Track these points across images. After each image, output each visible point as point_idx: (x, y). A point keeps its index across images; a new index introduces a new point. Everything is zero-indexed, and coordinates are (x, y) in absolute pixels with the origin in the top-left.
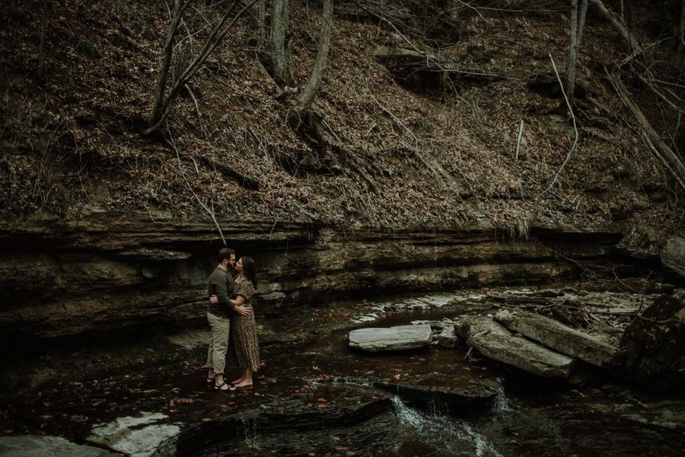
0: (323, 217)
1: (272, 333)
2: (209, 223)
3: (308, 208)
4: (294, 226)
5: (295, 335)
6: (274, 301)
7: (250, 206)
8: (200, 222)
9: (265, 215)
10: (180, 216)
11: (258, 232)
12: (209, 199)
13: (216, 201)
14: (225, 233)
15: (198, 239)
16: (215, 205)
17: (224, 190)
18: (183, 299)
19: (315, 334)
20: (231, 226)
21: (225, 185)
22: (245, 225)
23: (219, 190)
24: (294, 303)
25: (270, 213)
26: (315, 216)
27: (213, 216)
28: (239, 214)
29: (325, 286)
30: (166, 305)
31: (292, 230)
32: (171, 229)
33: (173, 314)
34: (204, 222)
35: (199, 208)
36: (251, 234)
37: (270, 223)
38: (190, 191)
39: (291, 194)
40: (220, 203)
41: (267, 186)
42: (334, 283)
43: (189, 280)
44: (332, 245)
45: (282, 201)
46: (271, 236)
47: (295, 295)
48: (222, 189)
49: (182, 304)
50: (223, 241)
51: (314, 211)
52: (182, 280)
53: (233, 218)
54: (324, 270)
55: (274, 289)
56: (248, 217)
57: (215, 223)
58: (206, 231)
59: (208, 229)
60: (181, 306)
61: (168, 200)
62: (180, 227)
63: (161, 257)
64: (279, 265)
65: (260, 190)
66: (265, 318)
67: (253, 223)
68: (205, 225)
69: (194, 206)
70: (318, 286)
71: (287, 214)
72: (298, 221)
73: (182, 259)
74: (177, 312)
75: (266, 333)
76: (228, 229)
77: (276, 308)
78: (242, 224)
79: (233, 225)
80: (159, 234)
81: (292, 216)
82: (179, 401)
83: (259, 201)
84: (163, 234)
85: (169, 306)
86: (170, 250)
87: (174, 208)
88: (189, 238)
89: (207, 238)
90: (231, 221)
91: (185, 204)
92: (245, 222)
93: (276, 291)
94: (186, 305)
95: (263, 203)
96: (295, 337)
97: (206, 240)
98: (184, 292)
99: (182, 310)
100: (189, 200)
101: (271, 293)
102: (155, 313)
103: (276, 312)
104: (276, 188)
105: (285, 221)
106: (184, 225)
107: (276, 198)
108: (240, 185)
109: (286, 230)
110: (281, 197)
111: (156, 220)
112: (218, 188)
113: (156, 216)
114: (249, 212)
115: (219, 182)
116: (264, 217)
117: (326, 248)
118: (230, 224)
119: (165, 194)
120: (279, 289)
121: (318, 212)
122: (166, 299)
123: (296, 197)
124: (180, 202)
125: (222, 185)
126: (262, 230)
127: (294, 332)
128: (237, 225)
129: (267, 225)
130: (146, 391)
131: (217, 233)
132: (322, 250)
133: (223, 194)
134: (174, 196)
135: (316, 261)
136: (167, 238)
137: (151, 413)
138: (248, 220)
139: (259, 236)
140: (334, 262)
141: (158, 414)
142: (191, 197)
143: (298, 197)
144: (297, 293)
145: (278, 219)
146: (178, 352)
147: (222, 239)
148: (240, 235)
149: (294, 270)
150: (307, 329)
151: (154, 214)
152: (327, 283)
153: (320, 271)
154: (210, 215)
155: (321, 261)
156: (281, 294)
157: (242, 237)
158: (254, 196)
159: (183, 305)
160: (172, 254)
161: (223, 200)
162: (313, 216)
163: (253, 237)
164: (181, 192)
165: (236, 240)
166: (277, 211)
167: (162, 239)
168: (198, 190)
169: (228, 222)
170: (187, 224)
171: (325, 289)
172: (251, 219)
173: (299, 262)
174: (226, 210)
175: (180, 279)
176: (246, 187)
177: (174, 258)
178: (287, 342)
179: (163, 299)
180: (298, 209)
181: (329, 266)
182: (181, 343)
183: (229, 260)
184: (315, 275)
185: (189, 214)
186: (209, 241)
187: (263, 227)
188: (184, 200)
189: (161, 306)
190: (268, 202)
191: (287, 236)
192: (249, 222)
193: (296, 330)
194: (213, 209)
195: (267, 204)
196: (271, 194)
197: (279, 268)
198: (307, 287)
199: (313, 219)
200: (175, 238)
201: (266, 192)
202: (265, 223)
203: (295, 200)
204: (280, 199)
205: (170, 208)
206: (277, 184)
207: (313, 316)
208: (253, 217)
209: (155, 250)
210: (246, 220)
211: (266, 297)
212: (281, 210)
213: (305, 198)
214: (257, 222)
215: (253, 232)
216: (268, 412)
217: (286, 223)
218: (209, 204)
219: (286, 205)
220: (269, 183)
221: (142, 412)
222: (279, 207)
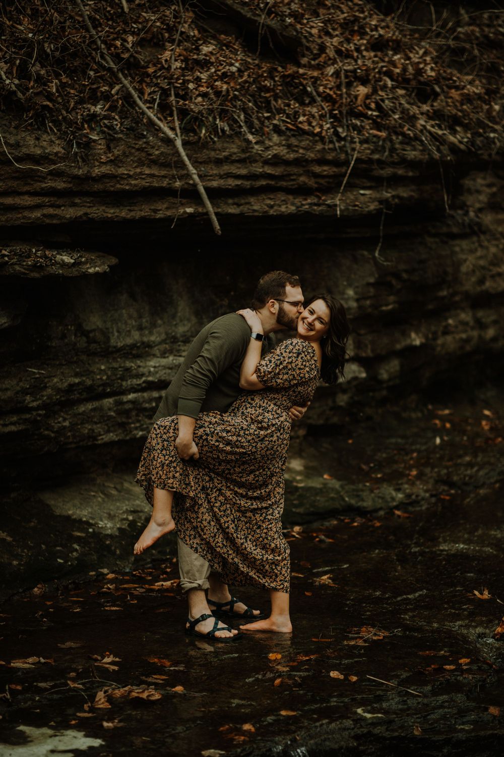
0: (479, 141)
1: (336, 484)
2: (166, 165)
3: (436, 115)
4: (400, 172)
5: (398, 490)
7: (280, 111)
8: (141, 163)
9: (322, 139)
10: (88, 145)
11: (303, 191)
12: (165, 93)
13: (184, 98)
14: (215, 194)
15: (142, 211)
16: (183, 113)
17: (204, 64)
18: (90, 389)
19: (452, 485)
20: (229, 175)
21: (205, 49)
22: (269, 170)
23: (193, 64)
24: (384, 393)
25: (336, 133)
26: (459, 138)
27: (179, 143)
28: (250, 137)
29: (468, 340)
30: (44, 406)
31: (394, 181)
32: (60, 185)
33: (62, 430)
34: (154, 162)
35: (138, 121)
36: (282, 196)
37: (336, 163)
38: (110, 70)
39: (389, 74)
40: (197, 105)
41: (322, 48)
42: (491, 333)
43: (106, 334)
44: (488, 219)
45: (367, 97)
46: (339, 202)
47: (389, 370)
48: (197, 62)
49: (87, 400)
50: (209, 222)
51: (453, 122)
52: (86, 334)
53: (233, 149)
54: (467, 295)
56: (276, 146)
57: (183, 166)
58: (162, 188)
59: (165, 183)
60: (82, 409)
61: (49, 96)
62: (88, 178)
63: (36, 267)
64: (350, 285)
65: (304, 61)
66: (305, 437)
67: (287, 163)
68: (155, 171)
69: (123, 115)
70: (449, 342)
71: (383, 134)
72: (412, 154)
73: (97, 273)
74: (73, 425)
75: (315, 483)
76: (222, 182)
77: (336, 408)
78: (258, 169)
79: (234, 169)
80: (28, 201)
81: (397, 139)
82: (118, 693)
83: (303, 98)
84: (37, 200)
85: (51, 409)
86: (61, 247)
87: (70, 123)
88: (111, 212)
89: (163, 210)
90: (228, 160)
91: (98, 109)
92: (266, 162)
94: (96, 404)
95: (313, 101)
96: (400, 496)
97: (159, 215)
98: (94, 368)
99: (86, 418)
100: (107, 97)
102: (13, 428)
103: (335, 420)
104: (347, 55)
105: (376, 156)
106: (96, 171)
107: (349, 85)
108: (250, 46)
109: (378, 183)
110: (364, 81)
111: (19, 160)
112: (186, 60)
113: (17, 145)
114: (277, 129)
115: (188, 38)
116: (319, 147)
117: (474, 231)
118: (226, 168)
119: (39, 79)
121: (466, 127)
122: (46, 387)
123: (402, 81)
124: (81, 101)
125: (198, 49)
126: (311, 182)
127: (394, 478)
128: (244, 172)
129: (326, 170)
130: (17, 664)
131: (191, 194)
132: (463, 236)
133: (204, 76)
134: (63, 85)
135: (450, 270)
136: (51, 211)
137: (50, 732)
138: (275, 156)
139: (306, 204)
140: (495, 270)
141: (71, 733)
142: (112, 87)
143: (407, 81)
144: (394, 365)
145: (359, 151)
146: (78, 540)
147: (207, 214)
148: (252, 200)
149: (392, 298)
150: (428, 470)
151: (12, 141)
152: (475, 333)
153: (457, 298)
154: (169, 142)
155: (464, 269)
156: (354, 367)
157: (257, 205)
158: (290, 82)
159: (90, 406)
160: (67, 259)
161: (204, 95)
162: (452, 138)
163: (287, 206)
164: (84, 73)
165: (242, 214)
166: (355, 127)
167: (37, 214)
168: (132, 67)
169: (219, 162)
170: (104, 169)
171: (468, 348)
172: (282, 151)
173: (405, 276)
174: (215, 128)
175: (81, 331)
176: (265, 55)
177: (74, 272)
178: (376, 510)
179: (37, 387)
180: (412, 119)
181: (481, 281)
182: (84, 513)
183: (281, 301)
184: (445, 308)
185: (111, 141)
186: (169, 220)
187: (316, 176)
188: (94, 100)
189: (29, 410)
190: (327, 98)
191: (381, 202)
192: (276, 161)
194: (177, 124)
195: (326, 106)
196: (337, 74)
197: (351, 292)
198: (422, 345)
199: (453, 149)
200: (70, 213)
201: (319, 67)
202: (321, 162)
203: (401, 92)
204: (362, 90)
205: (57, 123)
206: (348, 41)
207: (437, 432)
208: (289, 146)
209: (18, 248)
210: (269, 154)
212: (367, 124)
213: (428, 83)
214: (297, 162)
215: (288, 191)
216: (377, 730)
217: (379, 162)
218: (165, 109)
219: (379, 108)
220: (328, 41)
221: (22, 728)
222: (361, 115)
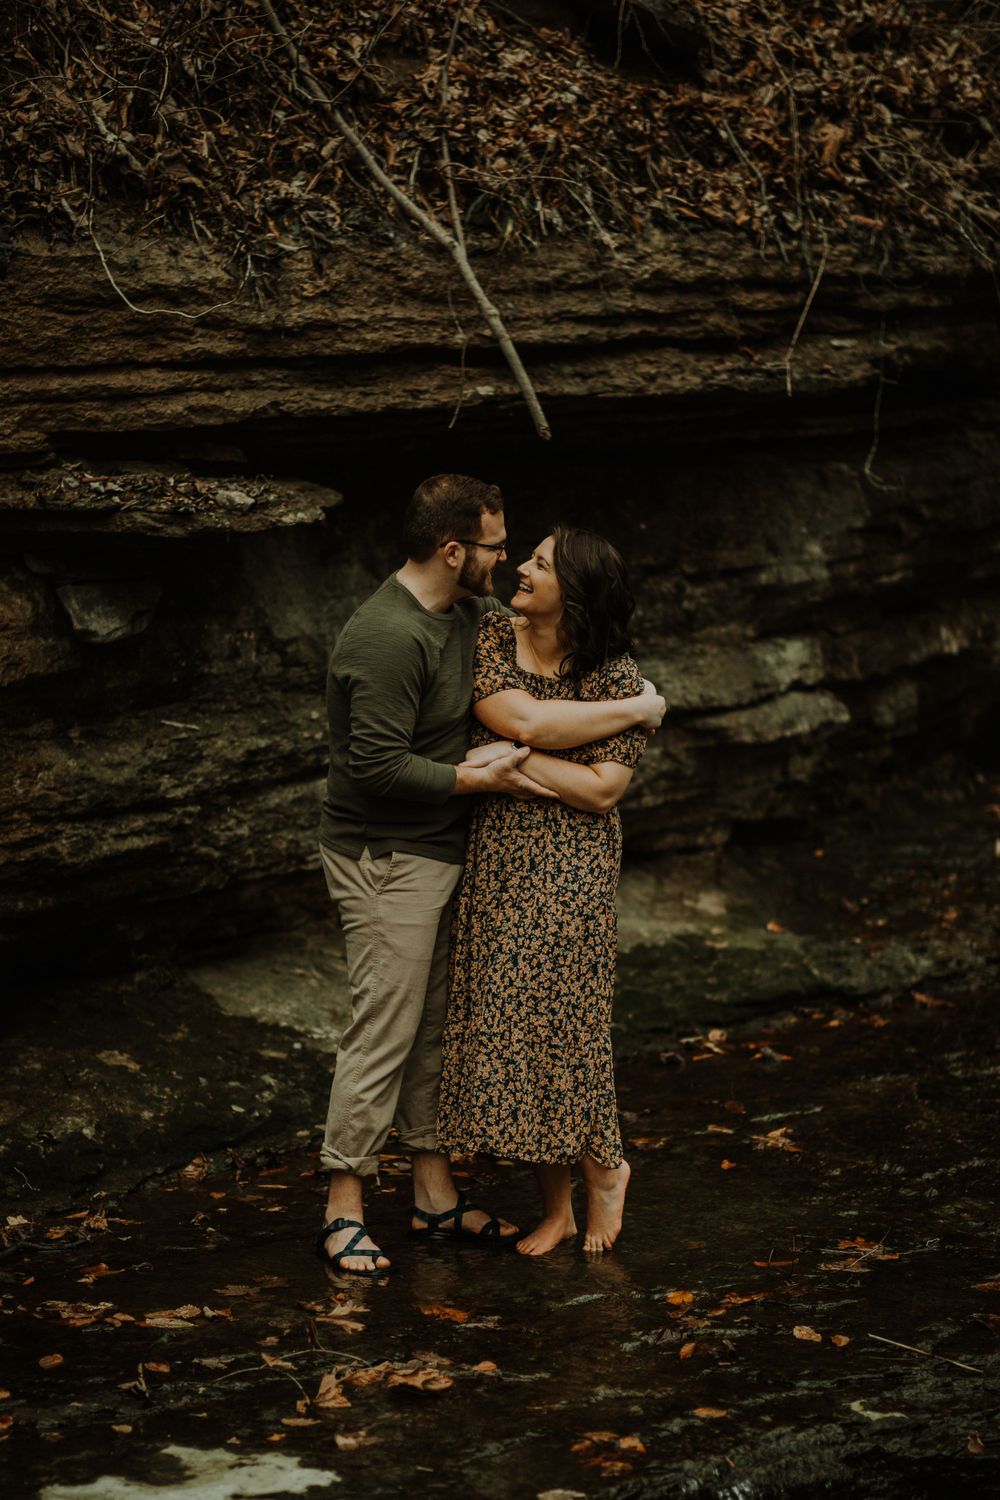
1: (791, 941)
2: (434, 300)
3: (986, 180)
4: (914, 299)
5: (920, 951)
6: (783, 749)
7: (665, 181)
8: (385, 297)
9: (753, 237)
10: (276, 262)
11: (715, 345)
12: (431, 152)
13: (468, 160)
14: (536, 356)
15: (388, 395)
16: (468, 191)
17: (509, 90)
18: (290, 759)
20: (563, 317)
21: (510, 59)
22: (644, 303)
23: (485, 91)
24: (887, 752)
25: (782, 224)
27: (460, 253)
28: (607, 237)
30: (199, 797)
31: (900, 319)
32: (221, 346)
33: (233, 846)
34: (411, 295)
35: (376, 212)
36: (671, 356)
37: (781, 285)
38: (317, 107)
39: (887, 98)
40: (496, 174)
41: (749, 49)
43: (319, 646)
45: (844, 145)
46: (789, 365)
47: (894, 706)
48: (493, 85)
49: (285, 782)
50: (526, 413)
52: (278, 647)
53: (572, 261)
55: (786, 676)
56: (659, 253)
57: (471, 300)
58: (428, 347)
59: (434, 337)
60: (274, 799)
61: (196, 166)
62: (277, 331)
63: (177, 515)
64: (814, 534)
65: (713, 75)
66: (727, 846)
67: (682, 288)
68: (413, 312)
69: (347, 200)
71: (878, 222)
72: (937, 262)
73: (300, 525)
74: (257, 835)
75: (751, 941)
76: (549, 331)
77: (788, 786)
78: (623, 302)
79: (573, 304)
80: (157, 380)
81: (906, 232)
82: (365, 1376)
83: (713, 153)
84: (176, 378)
85: (210, 801)
86: (225, 472)
87: (239, 219)
88: (326, 399)
89: (431, 391)
90: (561, 285)
91: (294, 188)
92: (640, 288)
93: (797, 686)
94: (302, 790)
95: (732, 159)
96: (925, 963)
97: (424, 403)
98: (297, 717)
99: (284, 819)
100: (312, 163)
101: (769, 698)
102: (137, 842)
103: (788, 810)
104: (802, 62)
105: (864, 269)
106: (295, 316)
107: (806, 123)
108: (600, 51)
109: (867, 323)
110: (837, 115)
111: (138, 297)
112: (471, 82)
113: (133, 268)
114: (660, 220)
115: (474, 37)
116: (747, 252)
118: (557, 302)
119: (176, 132)
120: (812, 676)
122: (200, 758)
123: (913, 111)
124: (260, 174)
125: (494, 59)
126: (732, 326)
127: (912, 927)
128: (593, 308)
129: (761, 299)
130: (158, 1320)
131: (487, 358)
133: (508, 115)
134: (223, 142)
136: (204, 399)
137: (230, 1458)
138: (658, 274)
139: (722, 370)
141: (271, 1459)
142: (321, 141)
143: (925, 110)
144: (907, 694)
145: (829, 258)
146: (273, 1066)
147: (521, 396)
148: (612, 366)
149: (900, 559)
150: (980, 909)
151: (122, 258)
154: (441, 251)
156: (825, 701)
157: (622, 377)
158: (683, 120)
159: (291, 793)
160: (239, 497)
161: (510, 153)
163: (684, 375)
164: (265, 115)
165: (592, 396)
166: (819, 209)
167: (176, 406)
168: (362, 99)
169: (543, 290)
170: (311, 312)
172: (672, 264)
173: (926, 512)
174: (533, 223)
175: (269, 641)
176: (632, 67)
177: (254, 524)
178: (876, 994)
179: (185, 757)
180: (934, 190)
182: (281, 1011)
185: (323, 252)
186: (442, 411)
187: (742, 312)
188: (286, 167)
189: (166, 805)
190: (761, 151)
191: (875, 362)
192: (660, 284)
193: (923, 920)
194: (456, 213)
195: (758, 167)
196: (780, 101)
197: (815, 549)
198: (963, 651)
200: (243, 402)
201: (743, 88)
202: (753, 283)
203: (912, 134)
204: (833, 133)
205: (212, 220)
206: (802, 32)
207: (997, 829)
208: (685, 254)
209: (139, 477)
210: (644, 271)
211: (742, 726)
212: (844, 202)
213: (967, 114)
214: (703, 285)
215: (684, 345)
216: (891, 1446)
217: (870, 279)
218: (430, 184)
219: (867, 168)
220: (760, 34)
221: (173, 1450)
222: (832, 185)
